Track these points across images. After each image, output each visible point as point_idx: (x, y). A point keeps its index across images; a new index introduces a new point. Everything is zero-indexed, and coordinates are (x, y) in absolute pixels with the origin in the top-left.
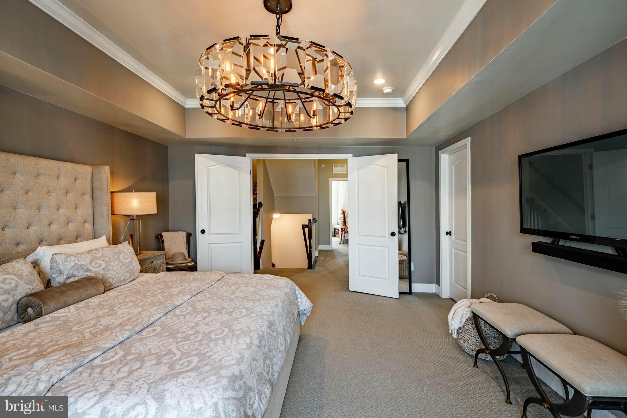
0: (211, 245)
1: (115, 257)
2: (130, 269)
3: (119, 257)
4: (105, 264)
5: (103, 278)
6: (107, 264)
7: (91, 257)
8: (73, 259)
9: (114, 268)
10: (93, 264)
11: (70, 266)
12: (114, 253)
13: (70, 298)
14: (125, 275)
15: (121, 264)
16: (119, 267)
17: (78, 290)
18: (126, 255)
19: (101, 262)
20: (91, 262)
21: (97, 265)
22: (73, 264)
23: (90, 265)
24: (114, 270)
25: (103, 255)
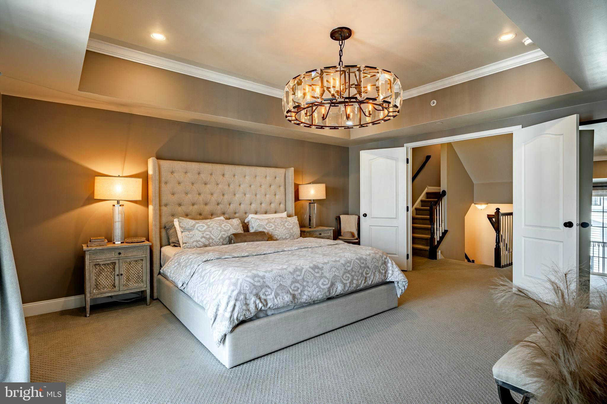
0: (371, 227)
1: (282, 223)
2: (290, 232)
3: (285, 224)
4: (274, 227)
5: (272, 234)
6: (276, 227)
7: (268, 222)
8: (258, 221)
9: (279, 230)
10: (267, 225)
11: (256, 225)
12: (282, 221)
13: (248, 239)
14: (286, 235)
15: (284, 228)
16: (283, 229)
17: (252, 236)
18: (290, 224)
19: (272, 225)
20: (267, 224)
21: (270, 227)
22: (258, 224)
23: (266, 226)
24: (279, 231)
25: (274, 222)
